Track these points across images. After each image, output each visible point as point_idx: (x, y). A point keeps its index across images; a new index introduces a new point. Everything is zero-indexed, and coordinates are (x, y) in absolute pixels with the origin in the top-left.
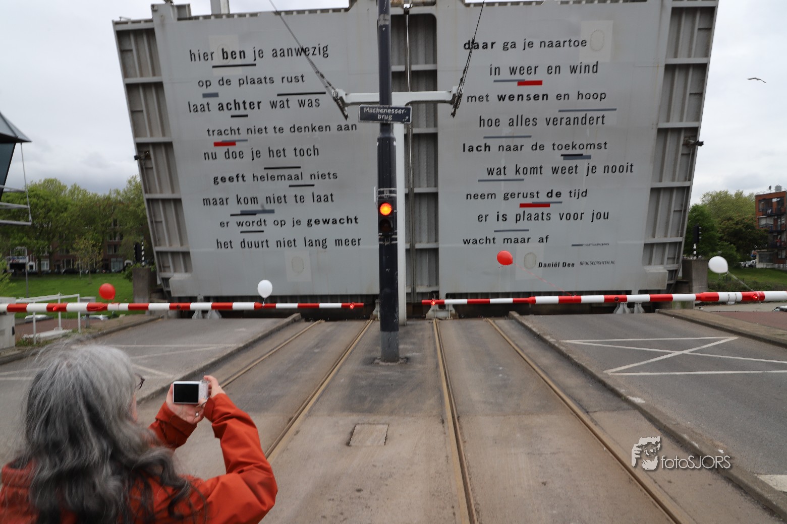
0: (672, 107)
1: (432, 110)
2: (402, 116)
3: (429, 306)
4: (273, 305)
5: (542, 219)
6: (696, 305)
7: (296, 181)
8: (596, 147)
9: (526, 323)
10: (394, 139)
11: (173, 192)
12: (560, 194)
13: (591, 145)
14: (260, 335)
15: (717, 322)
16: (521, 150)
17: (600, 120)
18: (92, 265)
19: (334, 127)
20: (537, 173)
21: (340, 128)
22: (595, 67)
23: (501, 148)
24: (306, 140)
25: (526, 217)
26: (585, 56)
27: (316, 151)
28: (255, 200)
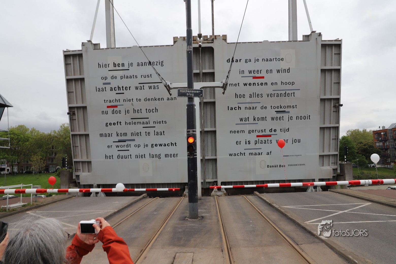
0: (326, 89)
1: (213, 91)
2: (199, 94)
3: (212, 189)
4: (133, 189)
5: (268, 143)
6: (348, 187)
7: (146, 125)
8: (292, 107)
9: (263, 198)
10: (195, 105)
11: (85, 131)
12: (276, 130)
13: (289, 107)
14: (126, 205)
15: (360, 195)
16: (256, 109)
17: (293, 94)
18: (39, 169)
19: (165, 99)
20: (264, 120)
21: (168, 99)
22: (288, 70)
23: (246, 108)
24: (152, 105)
25: (260, 142)
26: (283, 65)
27: (156, 110)
28: (125, 134)
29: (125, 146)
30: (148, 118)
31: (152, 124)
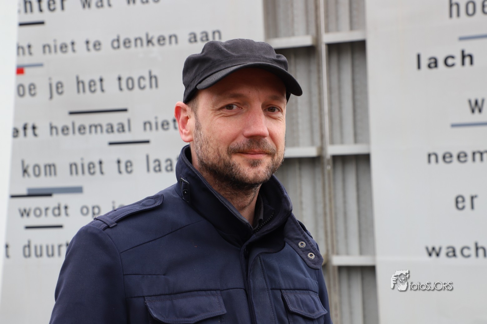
7: (120, 134)
21: (193, 38)
24: (137, 62)
27: (153, 80)
28: (51, 168)
29: (50, 212)
30: (125, 110)
31: (137, 134)
